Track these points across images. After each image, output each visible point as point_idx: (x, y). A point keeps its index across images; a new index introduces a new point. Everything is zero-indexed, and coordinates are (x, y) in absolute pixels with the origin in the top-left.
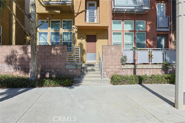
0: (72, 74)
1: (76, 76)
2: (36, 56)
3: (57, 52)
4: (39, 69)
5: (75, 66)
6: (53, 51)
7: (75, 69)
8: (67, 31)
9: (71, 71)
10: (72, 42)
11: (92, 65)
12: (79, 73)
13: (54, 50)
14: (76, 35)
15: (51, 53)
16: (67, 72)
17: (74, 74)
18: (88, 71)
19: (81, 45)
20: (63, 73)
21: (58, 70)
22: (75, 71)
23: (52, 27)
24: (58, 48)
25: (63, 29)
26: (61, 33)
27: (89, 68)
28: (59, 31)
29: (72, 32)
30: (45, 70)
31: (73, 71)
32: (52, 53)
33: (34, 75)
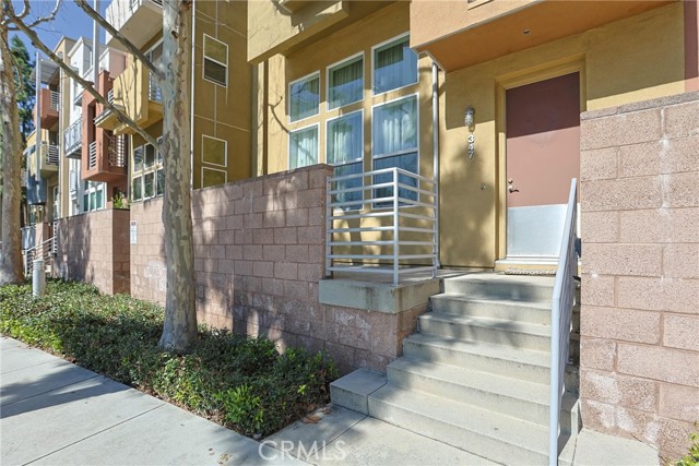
0: (349, 339)
1: (368, 360)
2: (179, 231)
3: (285, 210)
4: (230, 292)
5: (362, 293)
6: (272, 207)
7: (364, 313)
8: (393, 97)
9: (344, 318)
10: (418, 149)
11: (515, 293)
12: (388, 341)
13: (275, 198)
14: (440, 107)
15: (264, 213)
16: (324, 323)
17: (360, 346)
18: (467, 332)
19: (470, 156)
20: (308, 325)
21: (288, 308)
22: (363, 324)
23: (334, 98)
24: (289, 186)
25: (376, 92)
26: (368, 115)
27: (486, 312)
28: (360, 106)
29: (418, 94)
30: (246, 298)
31: (353, 324)
32: (268, 215)
33: (172, 319)
